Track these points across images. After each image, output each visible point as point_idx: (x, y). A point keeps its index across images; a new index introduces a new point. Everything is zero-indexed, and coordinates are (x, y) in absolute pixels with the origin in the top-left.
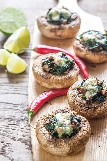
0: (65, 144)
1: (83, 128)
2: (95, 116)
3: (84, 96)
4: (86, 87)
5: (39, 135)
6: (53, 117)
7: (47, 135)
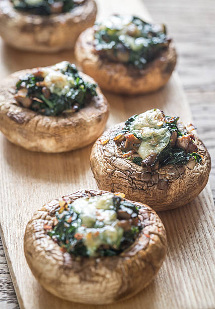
0: (108, 271)
1: (147, 228)
2: (169, 201)
3: (136, 156)
4: (139, 132)
5: (36, 256)
6: (66, 210)
7: (56, 254)
